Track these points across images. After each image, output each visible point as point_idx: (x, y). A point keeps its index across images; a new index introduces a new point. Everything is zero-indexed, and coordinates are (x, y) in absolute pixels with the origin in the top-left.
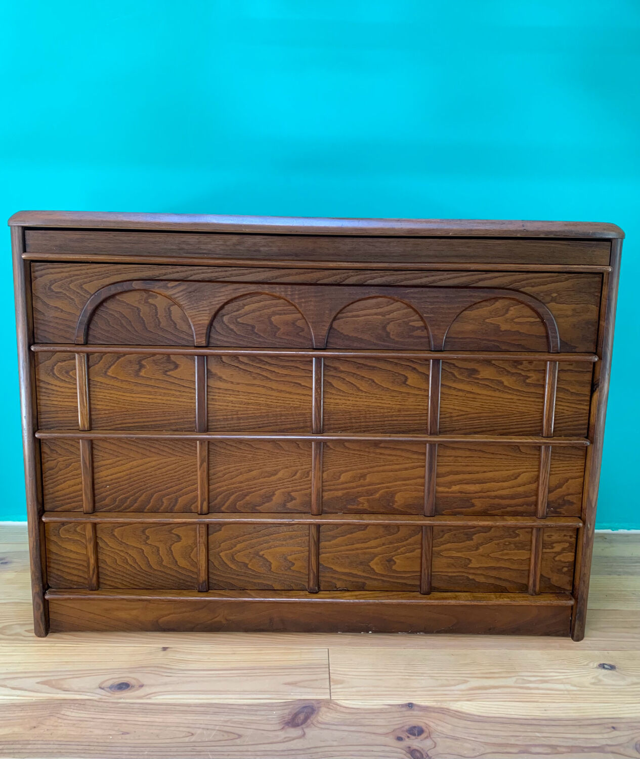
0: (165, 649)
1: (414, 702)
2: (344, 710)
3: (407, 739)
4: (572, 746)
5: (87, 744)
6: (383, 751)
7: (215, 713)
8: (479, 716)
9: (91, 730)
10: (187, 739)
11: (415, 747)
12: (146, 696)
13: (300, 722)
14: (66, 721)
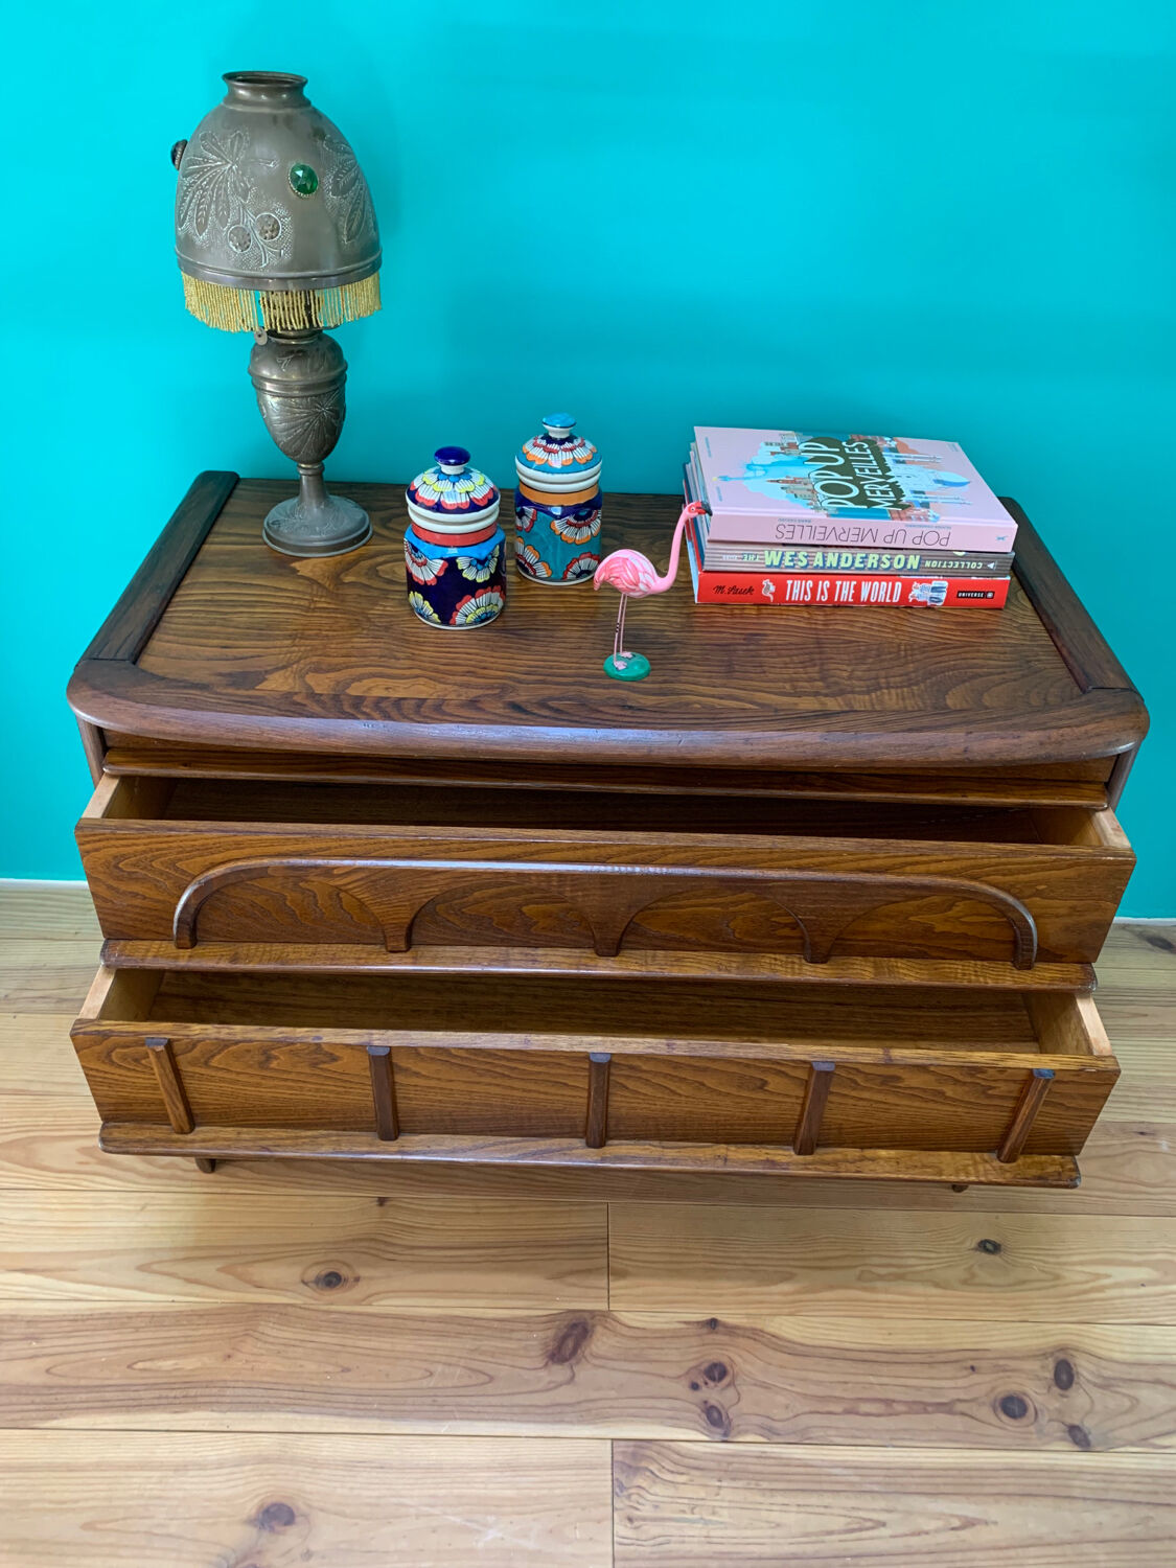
0: (382, 1201)
1: (719, 1318)
2: (624, 1331)
3: (704, 1388)
4: (915, 1402)
5: (299, 1388)
6: (673, 1409)
7: (458, 1335)
8: (802, 1345)
9: (302, 1362)
10: (425, 1383)
11: (713, 1402)
12: (366, 1299)
13: (568, 1353)
14: (267, 1346)
